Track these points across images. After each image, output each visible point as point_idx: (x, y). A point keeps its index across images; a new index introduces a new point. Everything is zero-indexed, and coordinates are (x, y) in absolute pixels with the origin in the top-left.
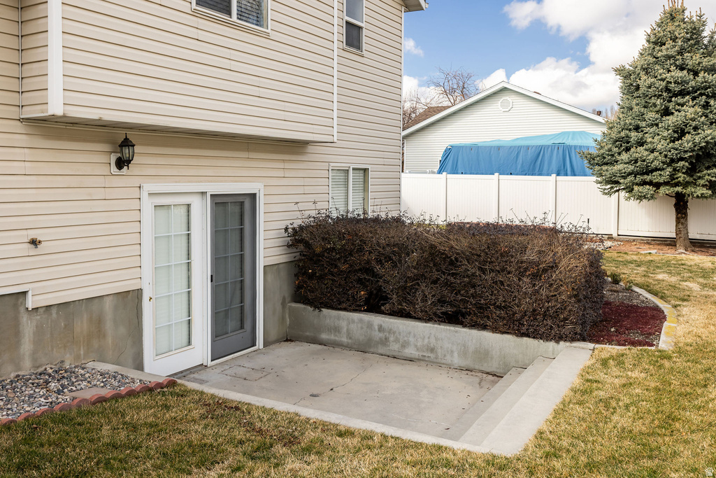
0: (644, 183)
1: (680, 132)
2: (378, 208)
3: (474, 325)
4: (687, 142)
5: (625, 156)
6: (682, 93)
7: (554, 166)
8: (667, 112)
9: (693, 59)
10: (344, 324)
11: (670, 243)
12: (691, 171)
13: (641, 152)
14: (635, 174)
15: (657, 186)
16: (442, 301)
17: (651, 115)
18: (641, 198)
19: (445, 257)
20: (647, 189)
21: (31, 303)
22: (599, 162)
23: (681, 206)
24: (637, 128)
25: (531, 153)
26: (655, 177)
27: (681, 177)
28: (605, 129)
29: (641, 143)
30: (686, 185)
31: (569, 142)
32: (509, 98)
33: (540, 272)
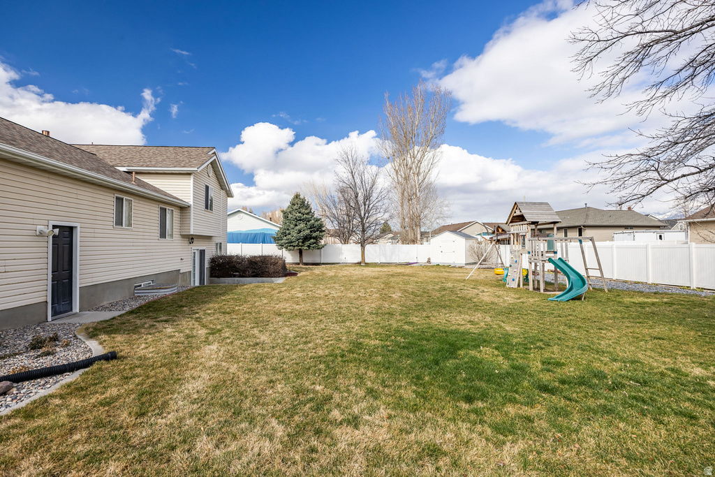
0: (290, 246)
1: (300, 231)
2: (223, 253)
3: (261, 277)
4: (301, 234)
5: (285, 238)
6: (300, 220)
7: (261, 240)
8: (296, 225)
9: (303, 211)
10: (227, 281)
11: (298, 264)
12: (303, 243)
13: (289, 237)
14: (288, 243)
15: (294, 246)
16: (253, 272)
17: (292, 226)
18: (290, 250)
19: (254, 262)
20: (292, 248)
21: (181, 272)
22: (276, 239)
23: (301, 252)
24: (288, 229)
25: (253, 236)
26: (294, 244)
27: (300, 244)
28: (279, 229)
29: (289, 234)
30: (302, 246)
31: (266, 232)
32: (242, 215)
33: (275, 264)
